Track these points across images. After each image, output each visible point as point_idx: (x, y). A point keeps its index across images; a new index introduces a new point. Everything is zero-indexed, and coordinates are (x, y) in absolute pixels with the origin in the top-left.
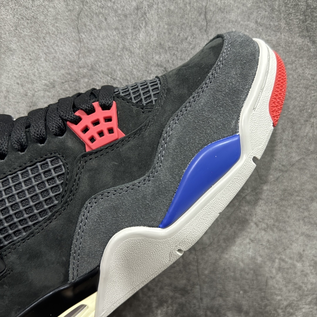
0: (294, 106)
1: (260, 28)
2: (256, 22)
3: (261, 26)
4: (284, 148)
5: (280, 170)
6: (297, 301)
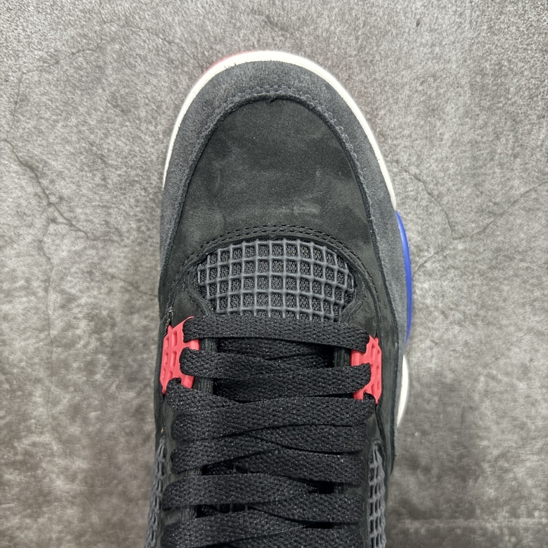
4: (498, 170)
5: (489, 212)
6: (516, 448)
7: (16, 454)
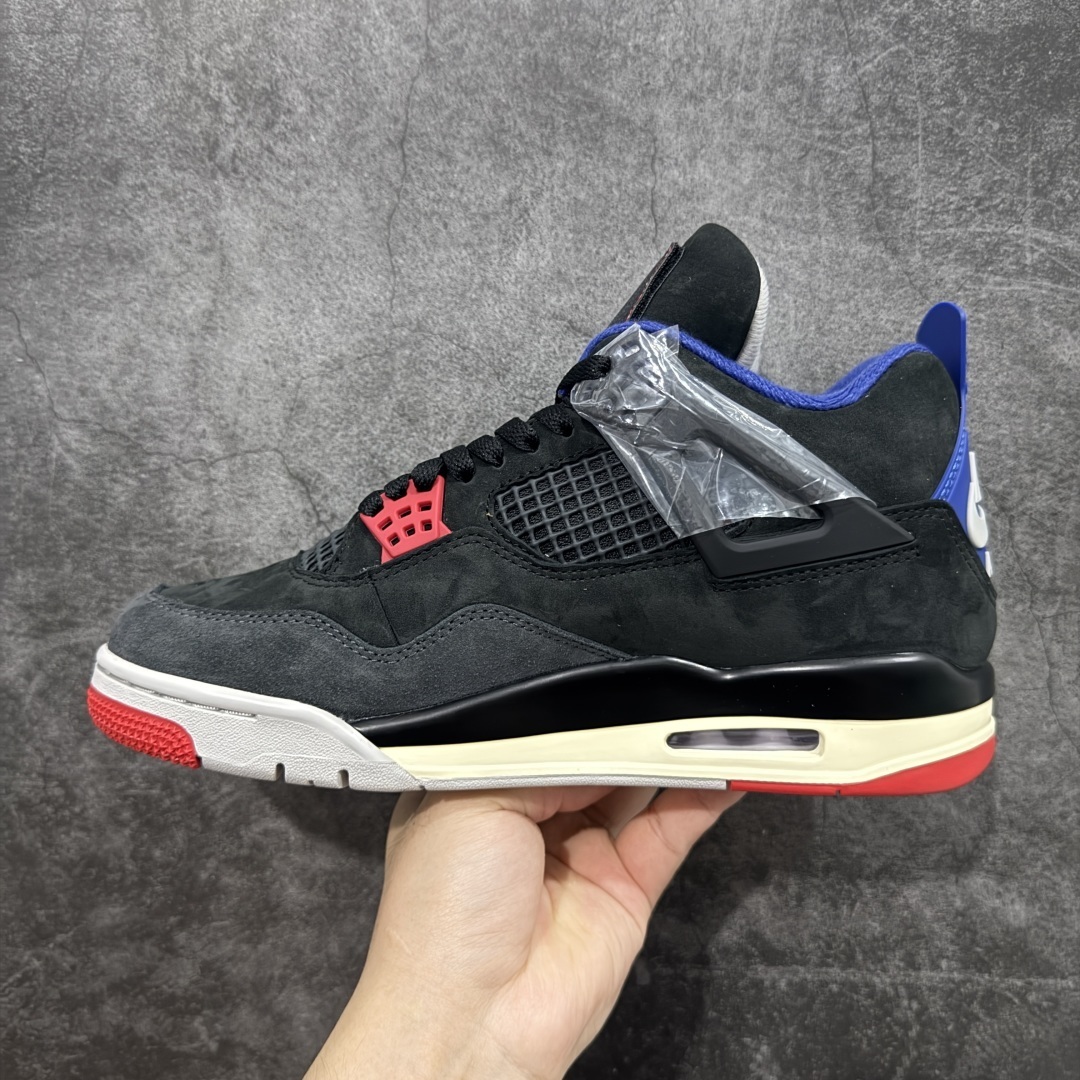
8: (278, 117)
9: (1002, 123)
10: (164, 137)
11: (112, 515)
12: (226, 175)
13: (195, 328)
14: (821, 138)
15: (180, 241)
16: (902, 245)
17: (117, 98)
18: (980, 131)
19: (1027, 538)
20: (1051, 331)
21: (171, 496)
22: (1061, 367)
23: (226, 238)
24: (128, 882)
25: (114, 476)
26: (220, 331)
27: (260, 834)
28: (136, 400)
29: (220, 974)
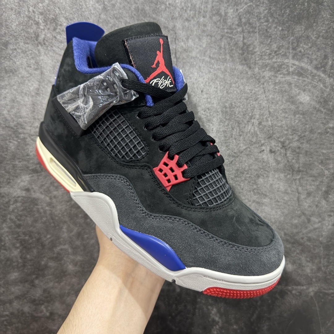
0: (239, 112)
1: (213, 61)
2: (210, 57)
3: (213, 59)
4: (234, 141)
5: (232, 156)
7: (54, 254)
8: (57, 27)
9: (282, 28)
10: (21, 33)
11: (10, 153)
12: (42, 46)
13: (33, 94)
14: (227, 33)
15: (28, 67)
16: (252, 66)
17: (6, 21)
18: (276, 30)
19: (291, 155)
20: (298, 92)
21: (28, 147)
22: (301, 103)
23: (42, 66)
24: (20, 265)
25: (10, 141)
26: (41, 95)
27: (60, 250)
28: (16, 117)
29: (49, 292)
